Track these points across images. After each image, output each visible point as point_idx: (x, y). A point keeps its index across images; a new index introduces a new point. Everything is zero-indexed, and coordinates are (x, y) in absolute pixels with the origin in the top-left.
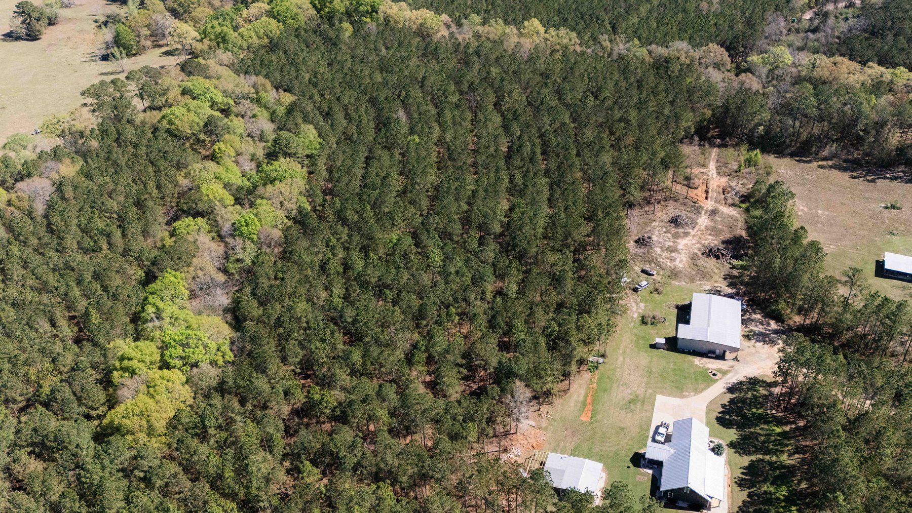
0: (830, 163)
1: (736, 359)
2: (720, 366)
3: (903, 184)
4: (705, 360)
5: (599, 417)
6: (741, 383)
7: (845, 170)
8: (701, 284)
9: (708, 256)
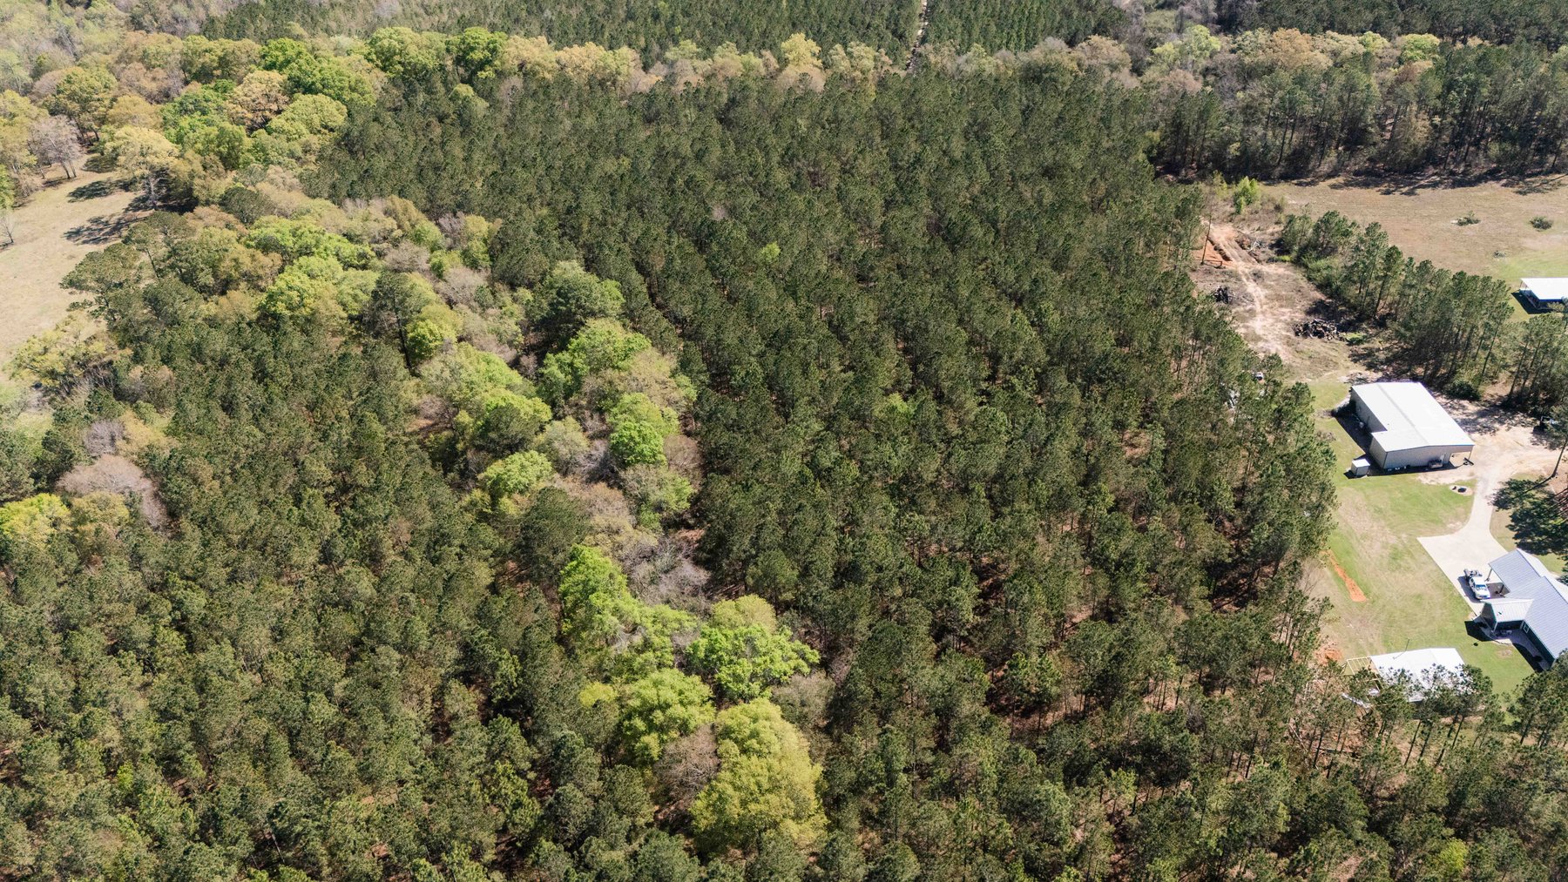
0: (1341, 180)
1: (1467, 462)
2: (1457, 478)
3: (1449, 190)
4: (1430, 474)
5: (1375, 590)
6: (1502, 492)
7: (1366, 185)
8: (1331, 376)
9: (1306, 335)
